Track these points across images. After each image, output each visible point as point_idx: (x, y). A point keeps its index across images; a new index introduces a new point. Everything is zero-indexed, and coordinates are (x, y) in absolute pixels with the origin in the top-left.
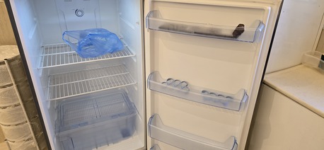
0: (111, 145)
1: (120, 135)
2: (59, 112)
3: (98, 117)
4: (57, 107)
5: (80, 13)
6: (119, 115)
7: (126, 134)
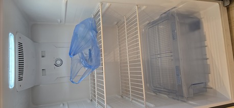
0: (207, 43)
1: (197, 32)
2: (160, 92)
3: (172, 54)
4: (154, 92)
5: (59, 62)
6: (173, 31)
7: (196, 25)
